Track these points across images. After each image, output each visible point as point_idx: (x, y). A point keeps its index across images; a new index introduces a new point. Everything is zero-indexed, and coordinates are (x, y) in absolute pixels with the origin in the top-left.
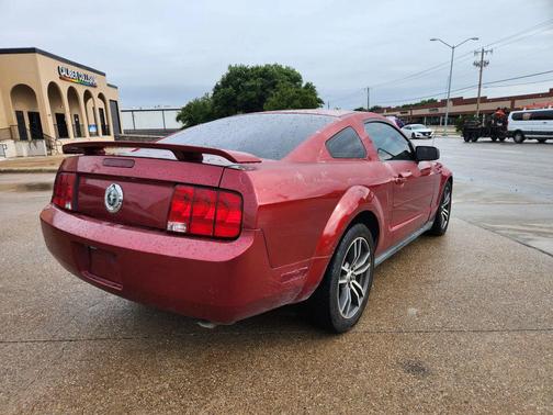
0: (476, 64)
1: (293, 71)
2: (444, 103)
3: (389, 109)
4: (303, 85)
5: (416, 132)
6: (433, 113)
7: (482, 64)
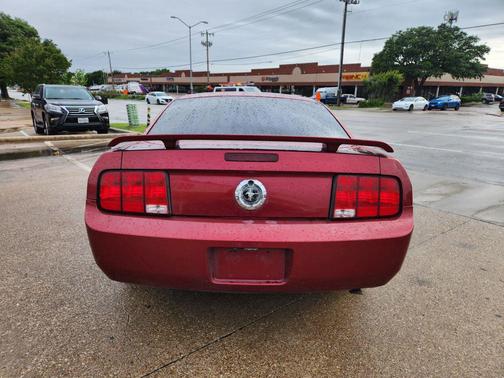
0: (203, 44)
1: (26, 24)
2: (178, 73)
3: (130, 75)
4: (42, 42)
5: (160, 98)
6: (170, 81)
7: (208, 44)
